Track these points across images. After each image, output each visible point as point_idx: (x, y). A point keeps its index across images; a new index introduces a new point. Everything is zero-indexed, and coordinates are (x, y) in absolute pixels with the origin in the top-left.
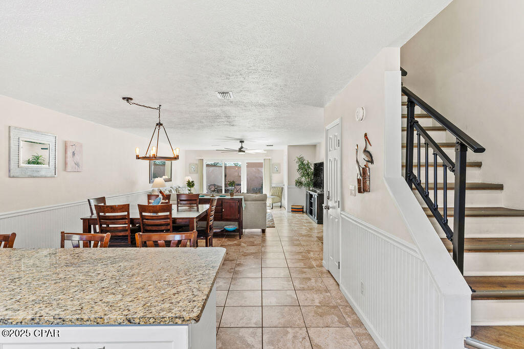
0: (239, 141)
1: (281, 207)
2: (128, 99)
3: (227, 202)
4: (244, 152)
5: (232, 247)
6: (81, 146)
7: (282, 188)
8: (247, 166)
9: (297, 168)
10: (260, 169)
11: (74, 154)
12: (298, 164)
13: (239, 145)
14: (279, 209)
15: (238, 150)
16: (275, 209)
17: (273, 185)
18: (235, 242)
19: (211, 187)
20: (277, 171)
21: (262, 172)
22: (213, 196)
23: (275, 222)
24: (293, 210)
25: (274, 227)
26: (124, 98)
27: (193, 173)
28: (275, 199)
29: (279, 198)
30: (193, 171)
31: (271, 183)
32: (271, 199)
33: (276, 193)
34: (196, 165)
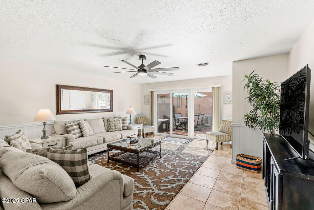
17: (224, 119)
24: (240, 163)
27: (147, 104)
28: (224, 137)
29: (229, 136)
30: (147, 102)
31: (221, 116)
32: (215, 137)
33: (225, 129)
34: (149, 97)
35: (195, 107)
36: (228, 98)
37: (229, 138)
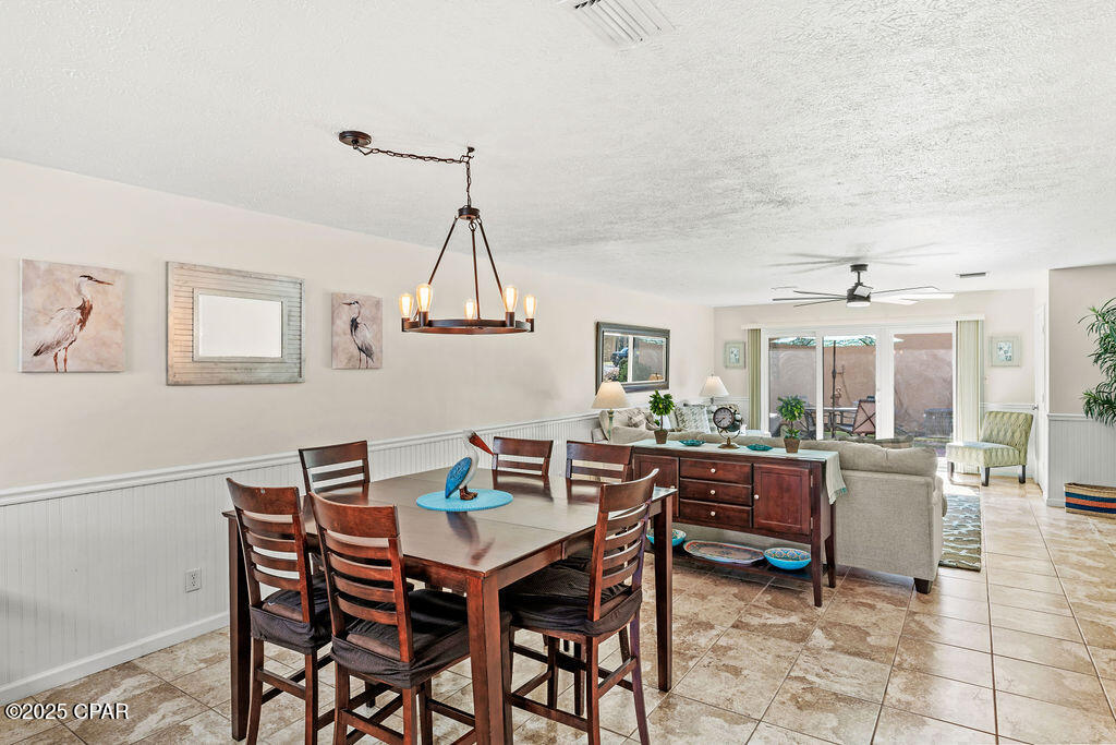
0: (848, 267)
1: (1022, 481)
2: (356, 139)
3: (769, 471)
4: (867, 299)
5: (771, 642)
6: (378, 304)
7: (1030, 420)
8: (897, 347)
9: (1096, 348)
10: (941, 353)
11: (354, 324)
12: (1096, 336)
13: (846, 280)
14: (1016, 489)
15: (846, 294)
16: (998, 489)
17: (993, 406)
18: (794, 619)
19: (720, 416)
20: (1009, 359)
21: (950, 365)
22: (729, 446)
23: (986, 545)
24: (1073, 501)
25: (977, 570)
26: (343, 136)
27: (734, 367)
28: (999, 453)
29: (1017, 452)
30: (733, 360)
31: (983, 400)
32: (981, 453)
33: (1002, 433)
34: (742, 346)
35: (899, 377)
36: (1002, 352)
37: (1017, 456)
